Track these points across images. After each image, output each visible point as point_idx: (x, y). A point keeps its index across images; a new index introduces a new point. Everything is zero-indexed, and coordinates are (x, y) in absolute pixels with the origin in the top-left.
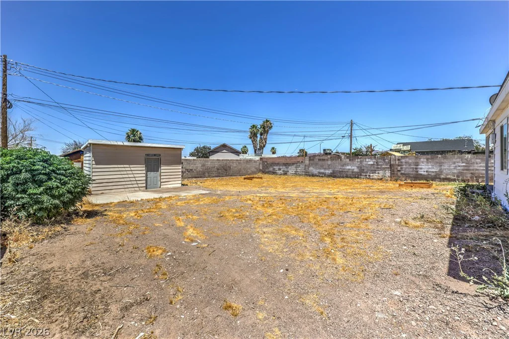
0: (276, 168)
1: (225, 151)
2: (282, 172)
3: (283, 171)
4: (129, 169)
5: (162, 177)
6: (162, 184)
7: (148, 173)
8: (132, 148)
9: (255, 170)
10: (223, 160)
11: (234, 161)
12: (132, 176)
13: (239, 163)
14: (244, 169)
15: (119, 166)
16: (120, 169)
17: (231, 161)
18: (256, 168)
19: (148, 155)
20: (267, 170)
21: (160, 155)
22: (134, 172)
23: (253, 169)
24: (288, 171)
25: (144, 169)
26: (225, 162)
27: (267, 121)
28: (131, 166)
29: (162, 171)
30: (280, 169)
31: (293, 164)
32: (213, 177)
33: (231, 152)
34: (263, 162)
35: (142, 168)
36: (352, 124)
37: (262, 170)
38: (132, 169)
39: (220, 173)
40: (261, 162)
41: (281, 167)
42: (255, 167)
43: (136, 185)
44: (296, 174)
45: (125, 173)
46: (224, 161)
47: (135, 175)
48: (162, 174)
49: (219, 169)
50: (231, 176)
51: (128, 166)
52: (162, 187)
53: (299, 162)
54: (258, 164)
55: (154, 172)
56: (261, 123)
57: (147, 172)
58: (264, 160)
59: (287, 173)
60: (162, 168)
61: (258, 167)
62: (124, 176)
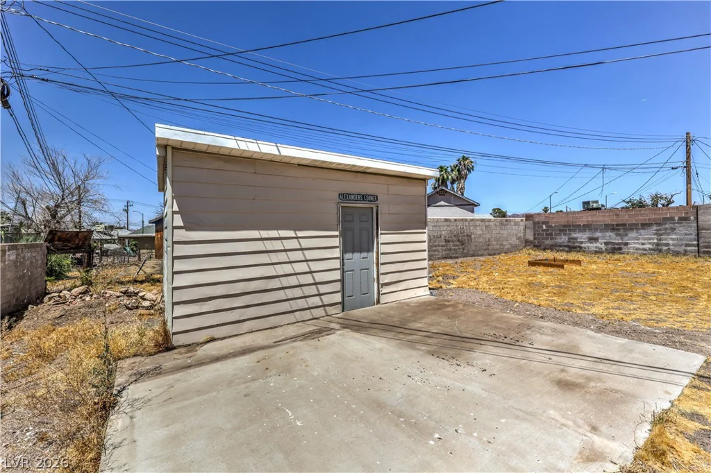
0: (582, 237)
1: (442, 203)
2: (603, 247)
3: (606, 244)
4: (293, 244)
5: (383, 269)
6: (384, 290)
7: (348, 256)
8: (305, 172)
9: (517, 242)
10: (456, 220)
11: (478, 223)
12: (303, 267)
13: (486, 226)
14: (497, 240)
15: (264, 234)
16: (270, 245)
17: (472, 223)
18: (519, 238)
19: (344, 196)
20: (548, 242)
21: (376, 198)
22: (310, 255)
23: (514, 241)
24: (626, 244)
25: (336, 242)
26: (460, 224)
27: (464, 159)
28: (300, 234)
29: (383, 249)
30: (592, 239)
31: (645, 226)
32: (439, 258)
33: (456, 205)
34: (535, 223)
35: (333, 239)
36: (688, 141)
37: (532, 242)
38: (305, 243)
39: (450, 250)
40: (530, 223)
41: (598, 234)
42: (516, 235)
43: (316, 301)
44: (660, 251)
45: (282, 257)
46: (458, 223)
47: (315, 266)
48: (383, 259)
49: (448, 241)
50: (473, 256)
51: (291, 234)
52: (383, 299)
53: (671, 219)
54: (522, 228)
55: (361, 251)
56: (454, 162)
57: (344, 251)
58: (537, 220)
59: (620, 249)
60: (383, 239)
61: (522, 235)
62: (280, 270)
